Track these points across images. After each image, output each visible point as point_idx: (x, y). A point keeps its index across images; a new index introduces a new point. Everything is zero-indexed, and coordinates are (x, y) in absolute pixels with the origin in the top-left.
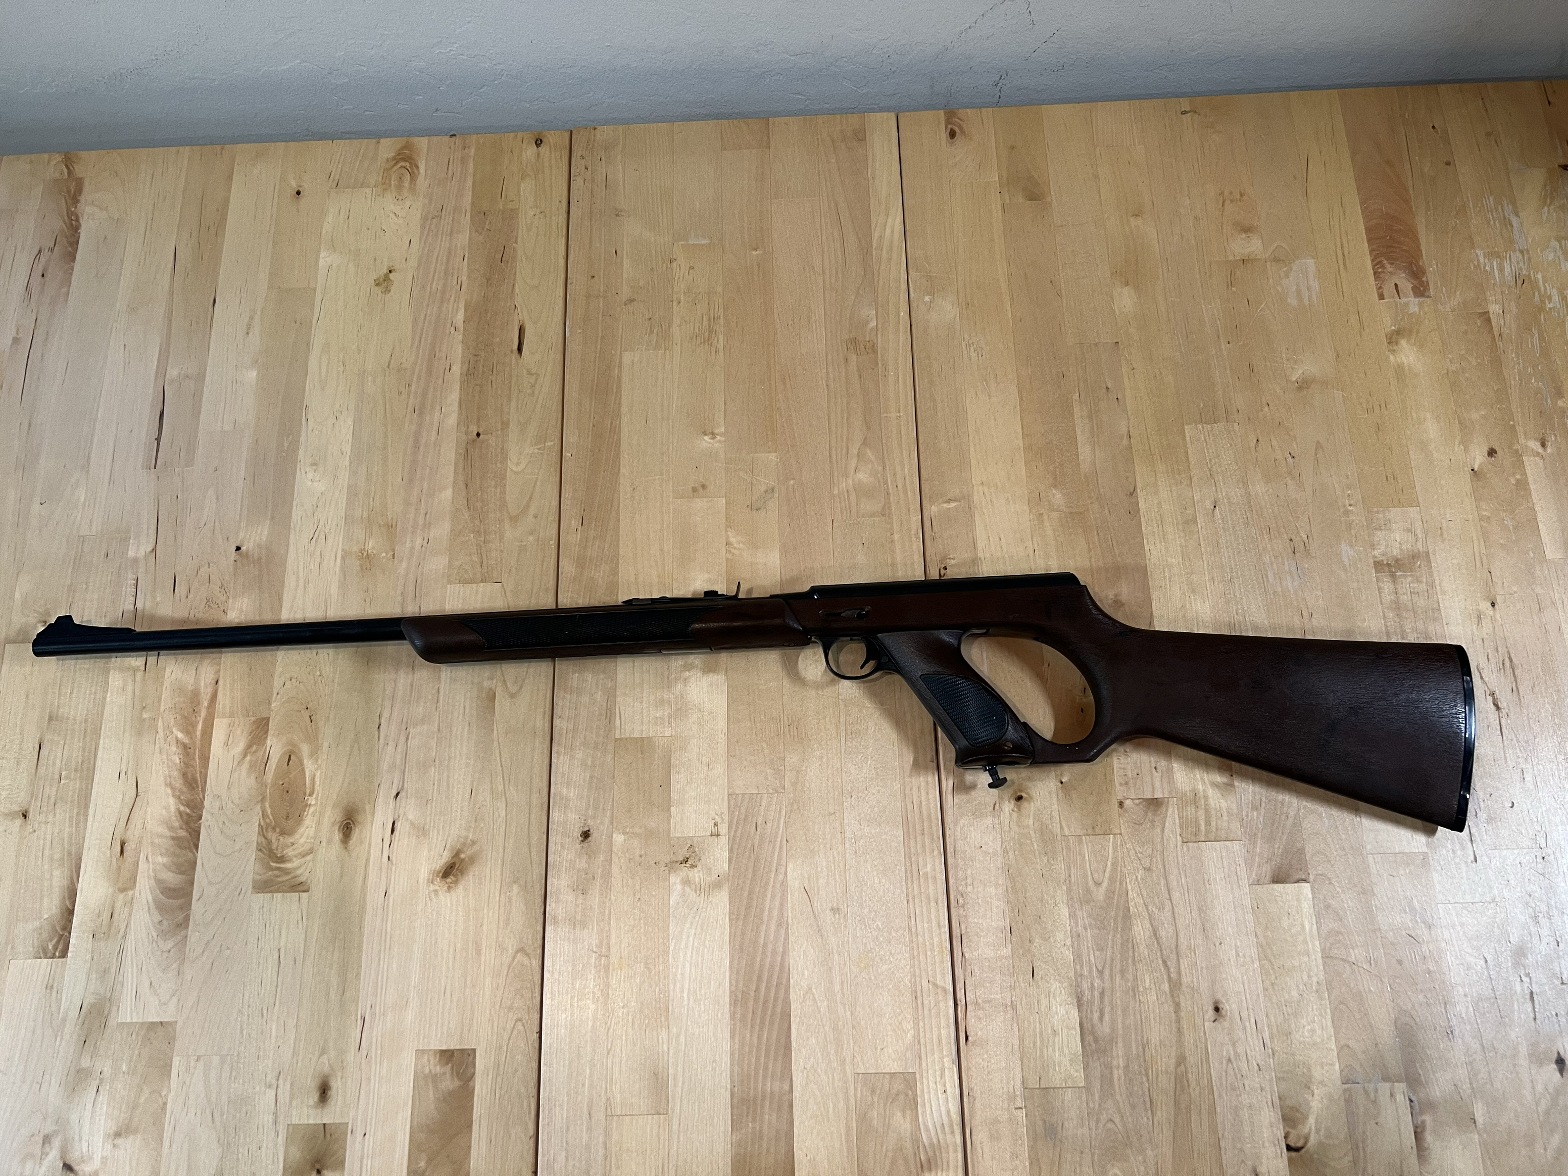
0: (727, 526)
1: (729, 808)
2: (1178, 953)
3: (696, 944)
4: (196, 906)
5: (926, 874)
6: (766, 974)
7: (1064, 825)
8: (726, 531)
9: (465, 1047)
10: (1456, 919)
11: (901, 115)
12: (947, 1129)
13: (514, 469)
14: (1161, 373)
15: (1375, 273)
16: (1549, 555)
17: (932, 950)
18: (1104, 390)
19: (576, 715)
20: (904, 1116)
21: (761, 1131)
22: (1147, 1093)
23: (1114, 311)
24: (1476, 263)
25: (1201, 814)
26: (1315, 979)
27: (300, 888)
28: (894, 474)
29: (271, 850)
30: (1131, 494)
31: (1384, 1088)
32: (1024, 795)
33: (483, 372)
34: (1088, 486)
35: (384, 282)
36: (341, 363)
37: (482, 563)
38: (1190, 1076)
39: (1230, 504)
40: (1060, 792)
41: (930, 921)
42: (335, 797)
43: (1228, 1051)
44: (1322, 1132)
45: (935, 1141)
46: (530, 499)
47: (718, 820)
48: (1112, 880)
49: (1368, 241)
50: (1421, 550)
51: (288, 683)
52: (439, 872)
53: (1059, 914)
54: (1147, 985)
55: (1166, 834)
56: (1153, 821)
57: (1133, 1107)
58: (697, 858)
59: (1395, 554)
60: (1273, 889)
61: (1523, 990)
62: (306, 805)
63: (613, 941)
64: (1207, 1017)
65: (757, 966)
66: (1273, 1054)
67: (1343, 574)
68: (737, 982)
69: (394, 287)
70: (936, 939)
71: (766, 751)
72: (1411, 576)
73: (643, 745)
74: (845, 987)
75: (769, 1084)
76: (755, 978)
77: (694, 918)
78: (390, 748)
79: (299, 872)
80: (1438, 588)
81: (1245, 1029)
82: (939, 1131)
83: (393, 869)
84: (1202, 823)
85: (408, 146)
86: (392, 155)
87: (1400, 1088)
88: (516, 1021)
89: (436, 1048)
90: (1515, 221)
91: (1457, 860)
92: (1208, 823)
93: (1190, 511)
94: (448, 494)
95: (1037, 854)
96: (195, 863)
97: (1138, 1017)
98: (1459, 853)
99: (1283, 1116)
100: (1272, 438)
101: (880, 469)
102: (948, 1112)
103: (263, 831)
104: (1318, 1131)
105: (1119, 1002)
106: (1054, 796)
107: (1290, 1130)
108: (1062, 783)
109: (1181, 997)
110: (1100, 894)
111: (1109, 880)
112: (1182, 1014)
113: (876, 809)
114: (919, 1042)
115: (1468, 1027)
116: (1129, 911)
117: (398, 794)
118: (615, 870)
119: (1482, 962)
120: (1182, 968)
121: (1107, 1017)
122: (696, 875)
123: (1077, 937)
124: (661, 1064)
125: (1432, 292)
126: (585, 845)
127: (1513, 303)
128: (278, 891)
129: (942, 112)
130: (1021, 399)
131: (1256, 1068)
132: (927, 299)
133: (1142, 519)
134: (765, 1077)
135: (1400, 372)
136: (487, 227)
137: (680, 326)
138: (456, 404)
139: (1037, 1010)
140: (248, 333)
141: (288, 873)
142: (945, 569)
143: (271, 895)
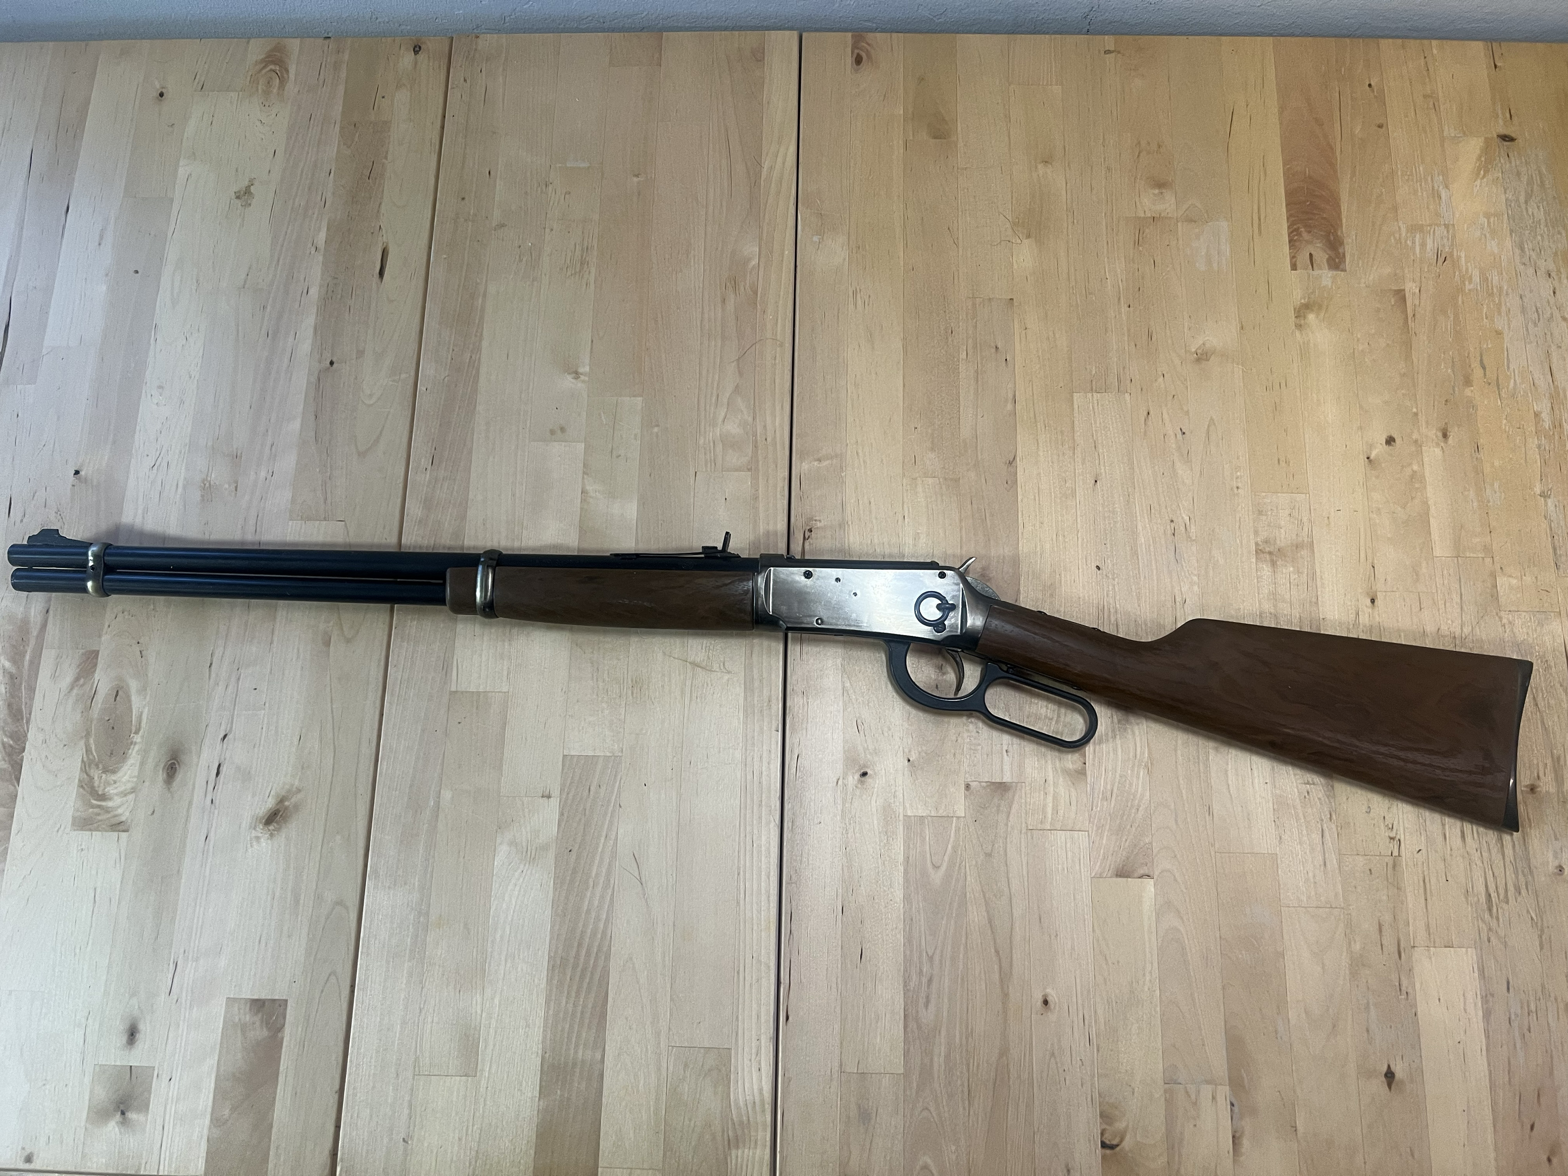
0: (584, 473)
1: (563, 769)
2: (1011, 941)
3: (517, 907)
4: (15, 841)
5: (759, 847)
6: (587, 940)
7: (906, 804)
8: (583, 478)
9: (277, 997)
11: (805, 35)
12: (758, 1108)
13: (367, 402)
14: (1055, 335)
15: (1290, 241)
16: (1437, 552)
17: (759, 926)
18: (993, 350)
19: (412, 665)
20: (715, 1093)
21: (569, 1099)
22: (966, 1084)
23: (1012, 265)
24: (1397, 236)
25: (1050, 799)
26: (1148, 977)
27: (121, 827)
28: (765, 426)
29: (92, 788)
30: (1010, 463)
31: (1207, 1090)
32: (869, 771)
33: (342, 296)
34: (966, 451)
35: (245, 195)
36: (195, 281)
37: (326, 499)
38: (1011, 1067)
39: (1113, 479)
40: (906, 769)
41: (759, 896)
42: (161, 736)
43: (1052, 1044)
44: (1139, 1131)
45: (745, 1117)
46: (380, 435)
47: (551, 781)
48: (951, 864)
49: (1287, 205)
50: (1305, 539)
51: (120, 616)
52: (263, 817)
53: (894, 897)
54: (976, 972)
55: (1010, 821)
56: (999, 806)
57: (951, 1096)
59: (1278, 542)
60: (1116, 884)
62: (132, 743)
63: (433, 900)
64: (1034, 1010)
65: (578, 935)
66: (1098, 1050)
67: (1222, 560)
68: (557, 948)
69: (253, 201)
70: (764, 914)
71: (606, 712)
72: (1293, 566)
73: (479, 699)
74: (667, 958)
75: (581, 1052)
76: (576, 944)
78: (221, 688)
79: (120, 811)
80: (1319, 580)
81: (1072, 1021)
82: (749, 1107)
83: (216, 812)
84: (1049, 810)
85: (278, 48)
86: (263, 56)
87: (1223, 1091)
88: (330, 975)
89: (249, 996)
90: (1444, 193)
92: (1056, 811)
93: (1069, 482)
94: (296, 425)
95: (875, 832)
96: (16, 796)
97: (965, 1006)
98: (1308, 854)
99: (1101, 1113)
100: (1164, 411)
101: (750, 419)
102: (761, 1090)
103: (85, 767)
104: (1134, 1130)
105: (946, 990)
106: (900, 773)
107: (1107, 1127)
108: (909, 761)
109: (1011, 988)
110: (937, 877)
111: (949, 863)
112: (1010, 1006)
114: (737, 1017)
116: (966, 897)
117: (225, 736)
118: (441, 827)
119: (1320, 968)
120: (1014, 956)
121: (932, 1004)
123: (909, 920)
124: (473, 1026)
125: (1347, 265)
127: (1431, 282)
128: (97, 830)
129: (850, 35)
130: (905, 354)
131: (1079, 1063)
132: (814, 239)
133: (1019, 489)
134: (577, 1046)
135: (1305, 350)
136: (356, 140)
137: (550, 255)
138: (312, 330)
139: (861, 992)
140: (100, 244)
141: (108, 812)
142: (810, 531)
143: (90, 833)
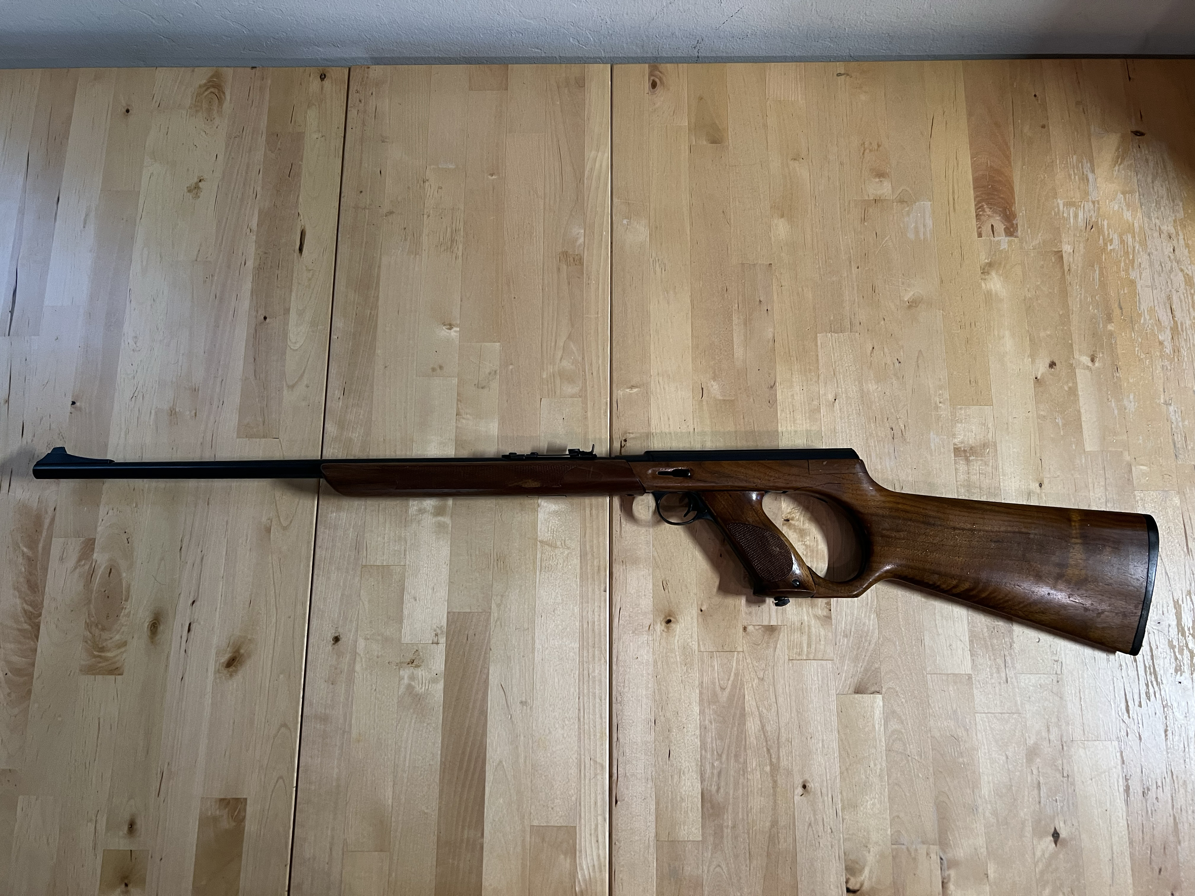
0: (458, 400)
1: (447, 623)
2: (778, 743)
3: (416, 726)
4: (37, 685)
5: (594, 677)
6: (468, 749)
7: (701, 643)
8: (457, 404)
9: (239, 797)
10: (987, 724)
11: (615, 67)
12: (597, 869)
13: (293, 347)
14: (803, 290)
15: (976, 216)
16: (1088, 449)
17: (595, 735)
18: (758, 303)
19: (332, 546)
20: (565, 860)
21: (458, 866)
22: (747, 848)
23: (770, 238)
24: (1056, 209)
25: (805, 638)
26: (879, 767)
27: (116, 672)
28: (591, 364)
29: (94, 642)
30: (772, 388)
31: (922, 849)
32: (672, 619)
33: (271, 267)
34: (739, 379)
35: (195, 189)
36: (159, 256)
37: (264, 422)
38: (780, 835)
39: (847, 398)
40: (700, 617)
41: (594, 714)
42: (146, 602)
43: (810, 818)
44: (874, 880)
45: (587, 877)
46: (304, 372)
47: (439, 632)
48: (734, 686)
49: (974, 188)
50: (991, 440)
51: (111, 511)
52: (223, 663)
53: (692, 711)
54: (754, 765)
55: (777, 653)
56: (768, 643)
57: (736, 856)
58: (421, 661)
59: (971, 443)
60: (854, 698)
61: (1032, 780)
62: (122, 608)
63: (353, 721)
64: (796, 792)
65: (462, 745)
66: (843, 821)
67: (929, 457)
68: (446, 755)
69: (202, 193)
70: (598, 727)
71: (479, 580)
72: (981, 460)
73: (385, 571)
74: (528, 761)
75: (466, 832)
76: (460, 752)
77: (416, 705)
78: (189, 566)
79: (116, 659)
80: (1001, 470)
81: (824, 802)
82: (591, 871)
83: (189, 659)
84: (805, 645)
85: (217, 75)
86: (204, 81)
87: (934, 848)
88: (278, 778)
89: (218, 796)
90: (1091, 176)
91: (993, 681)
92: (809, 645)
93: (815, 403)
94: (240, 366)
95: (679, 665)
96: (36, 650)
97: (746, 790)
98: (995, 675)
99: (846, 867)
100: (885, 346)
101: (580, 359)
102: (599, 856)
103: (88, 626)
104: (870, 878)
105: (732, 779)
106: (695, 620)
107: (850, 877)
108: (701, 611)
109: (778, 777)
110: (724, 697)
111: (732, 685)
112: (778, 790)
113: (560, 627)
114: (580, 803)
115: (989, 807)
116: (744, 710)
117: (194, 602)
118: (358, 667)
119: (1004, 758)
120: (781, 755)
121: (722, 790)
122: (420, 673)
123: (704, 728)
125: (1019, 233)
126: (336, 647)
127: (1082, 245)
128: (99, 674)
129: (647, 65)
130: (693, 307)
131: (829, 831)
132: (625, 222)
133: (779, 407)
134: (463, 827)
135: (989, 297)
136: (279, 146)
137: (428, 236)
138: (249, 293)
139: (670, 782)
140: (84, 227)
141: (107, 660)
142: (625, 441)
143: (93, 676)
